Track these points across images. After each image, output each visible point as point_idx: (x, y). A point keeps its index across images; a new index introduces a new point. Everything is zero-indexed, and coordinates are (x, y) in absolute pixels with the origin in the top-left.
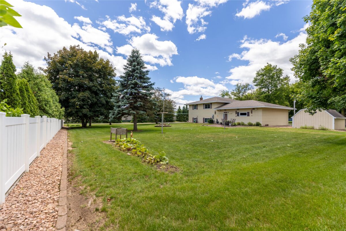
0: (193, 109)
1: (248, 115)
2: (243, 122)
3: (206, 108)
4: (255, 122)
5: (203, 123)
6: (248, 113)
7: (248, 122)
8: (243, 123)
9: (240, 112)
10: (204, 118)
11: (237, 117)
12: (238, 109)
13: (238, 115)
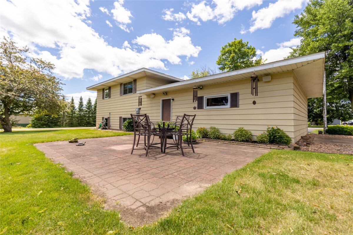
0: (103, 98)
1: (235, 104)
2: (217, 127)
3: (125, 92)
4: (265, 128)
5: (118, 128)
6: (235, 97)
7: (237, 128)
8: (218, 130)
9: (207, 95)
10: (120, 118)
11: (198, 112)
12: (201, 87)
13: (200, 106)
